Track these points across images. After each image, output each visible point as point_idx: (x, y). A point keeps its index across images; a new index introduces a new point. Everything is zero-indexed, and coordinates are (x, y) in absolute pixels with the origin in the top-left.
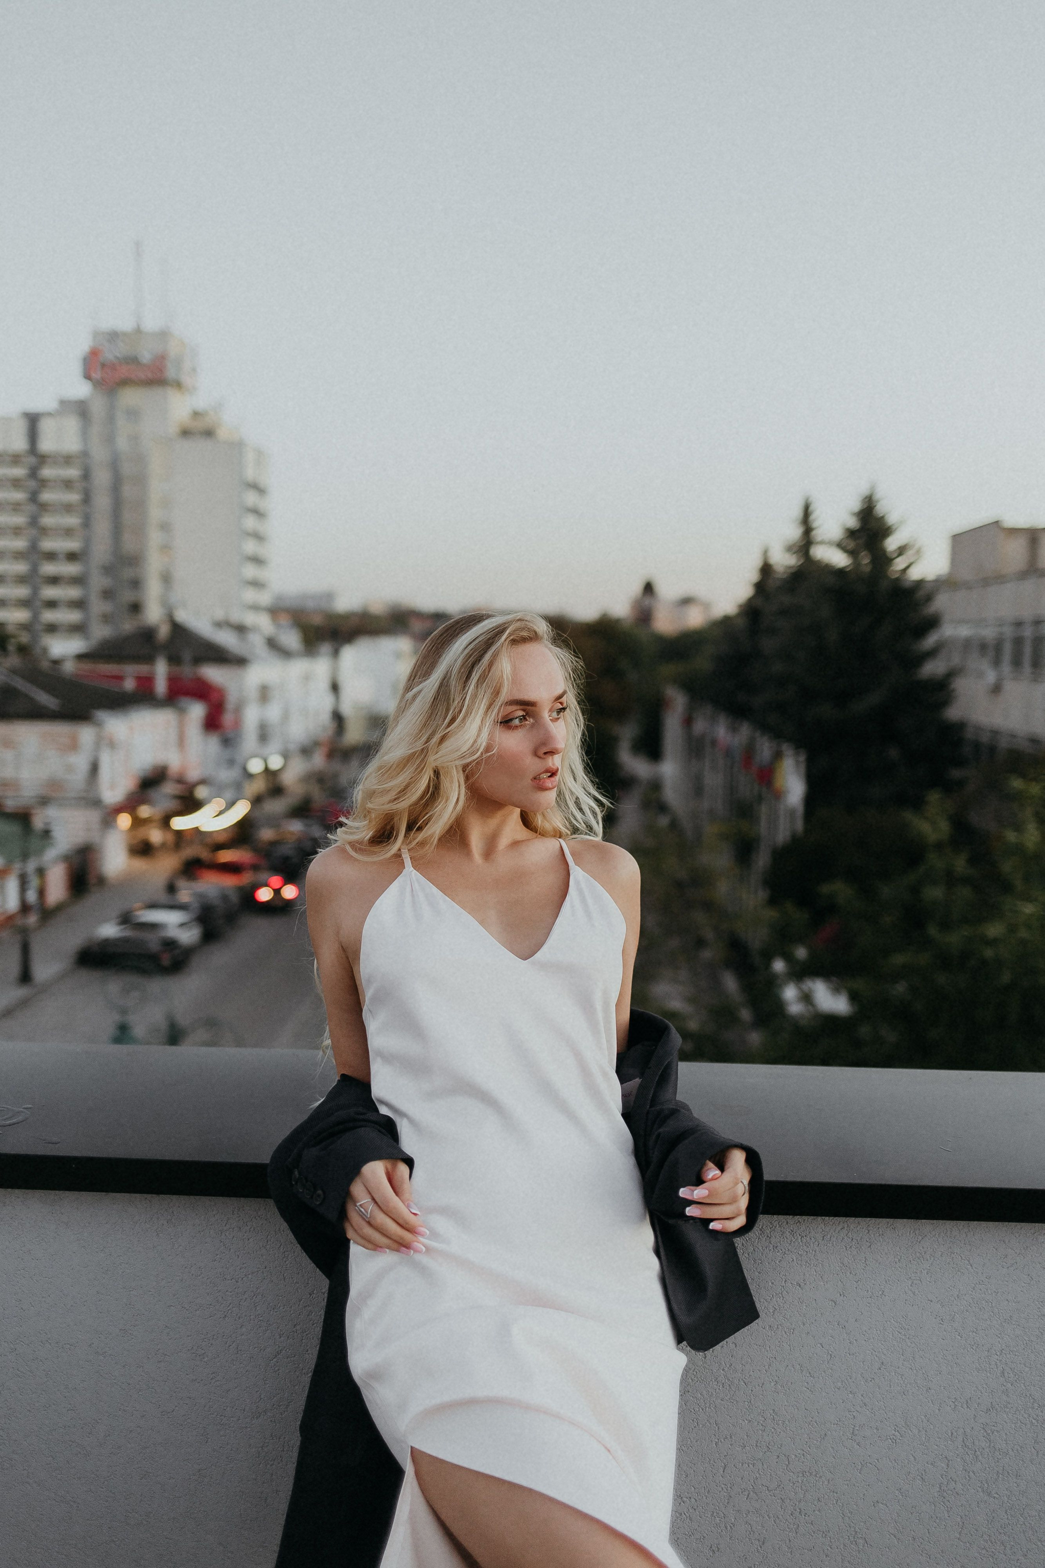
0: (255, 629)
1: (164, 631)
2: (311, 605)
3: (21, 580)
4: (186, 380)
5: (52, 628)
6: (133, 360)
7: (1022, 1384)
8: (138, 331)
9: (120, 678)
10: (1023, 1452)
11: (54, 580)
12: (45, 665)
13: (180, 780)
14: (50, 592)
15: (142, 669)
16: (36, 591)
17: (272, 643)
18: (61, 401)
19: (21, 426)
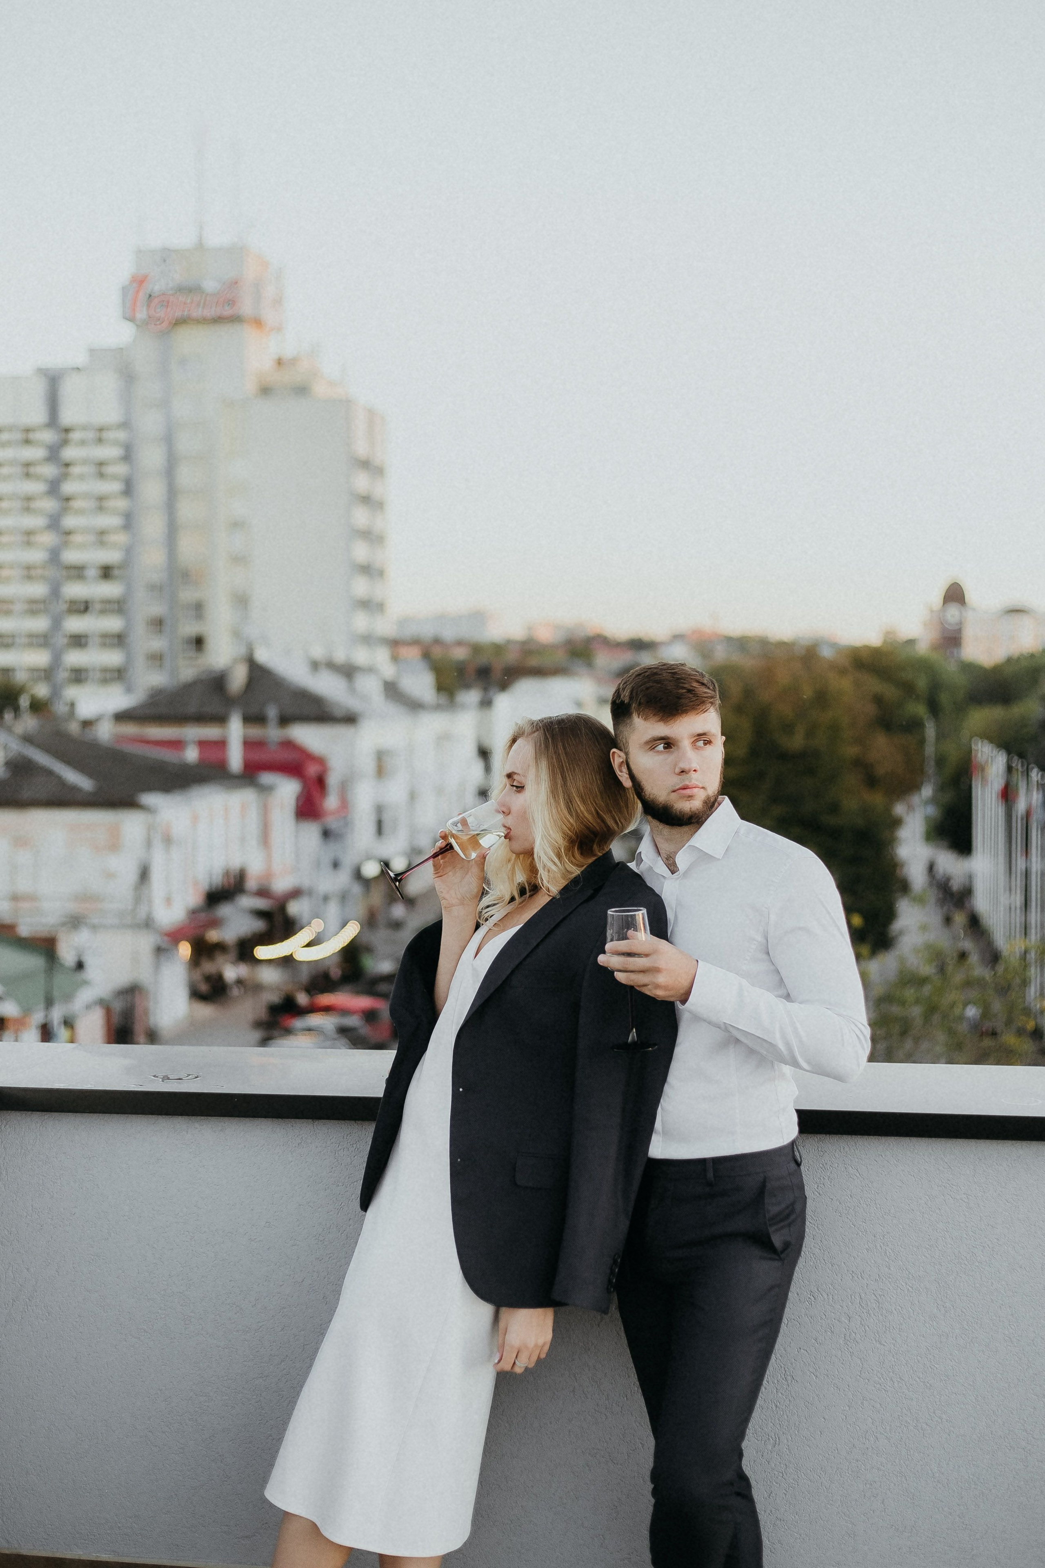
0: (370, 670)
1: (238, 678)
2: (449, 634)
3: (34, 607)
4: (269, 316)
5: (79, 676)
6: (191, 290)
7: (900, 1261)
8: (200, 246)
9: (177, 744)
10: (902, 1311)
11: (83, 607)
12: (74, 728)
13: (263, 892)
14: (75, 624)
15: (210, 732)
16: (57, 623)
17: (392, 690)
18: (92, 351)
19: (38, 389)
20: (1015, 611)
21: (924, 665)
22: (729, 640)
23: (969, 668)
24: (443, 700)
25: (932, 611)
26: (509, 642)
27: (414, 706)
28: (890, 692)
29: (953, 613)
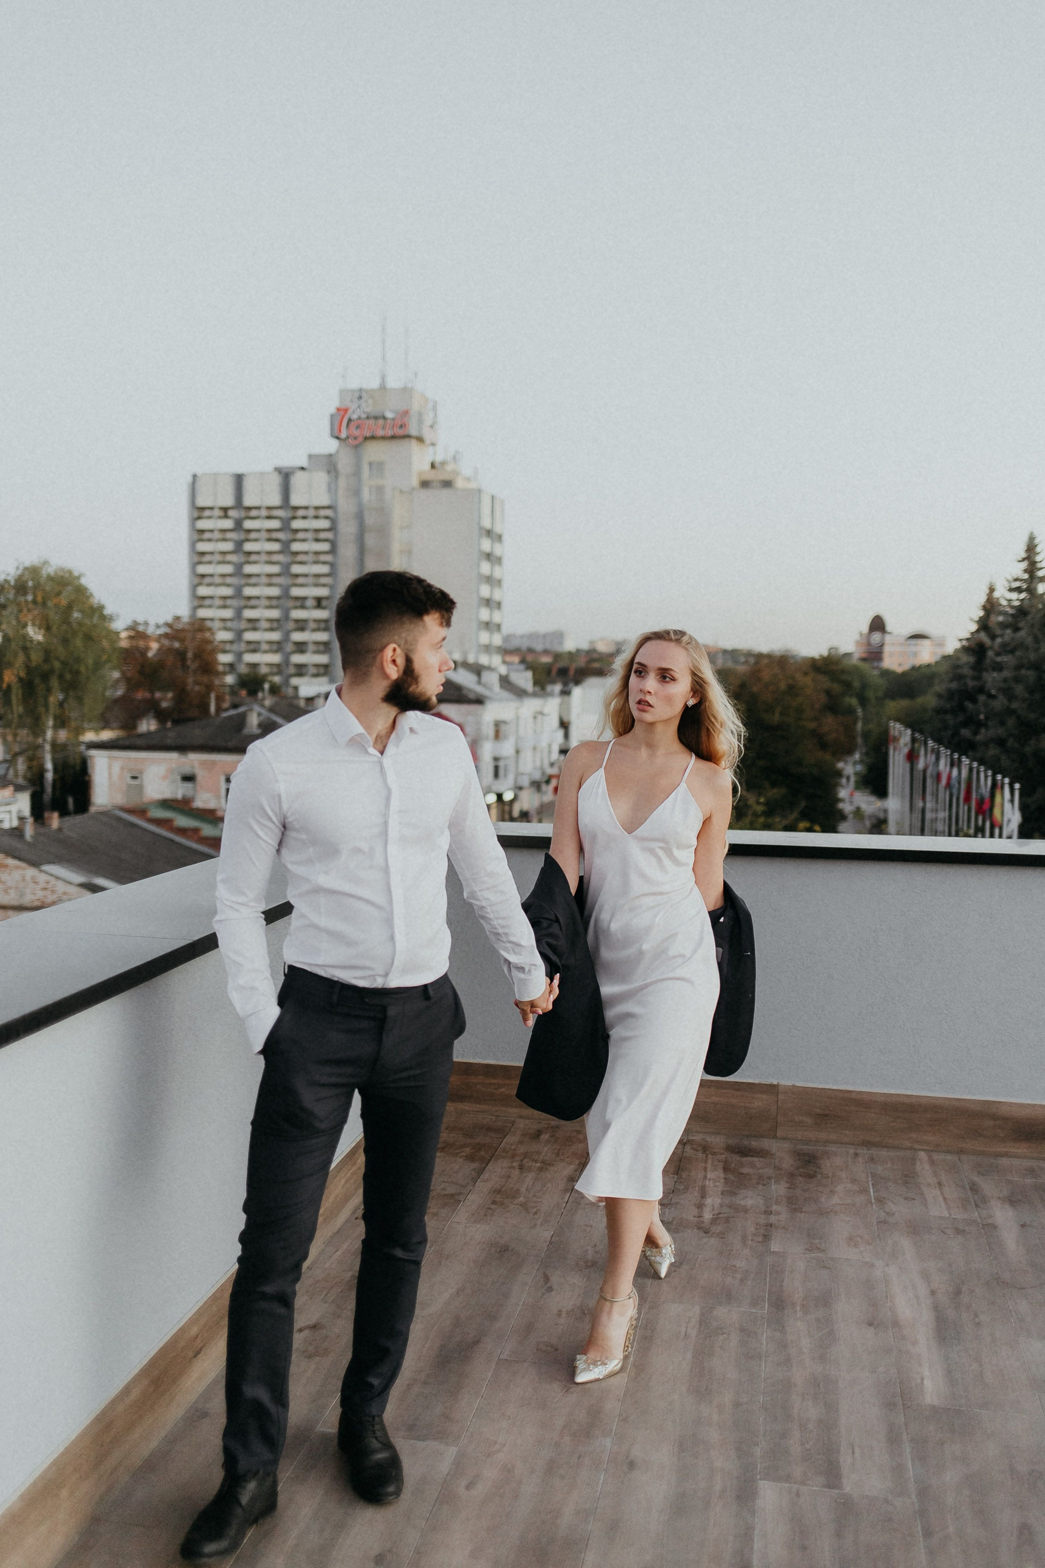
0: (489, 668)
2: (540, 646)
3: (273, 625)
4: (427, 435)
5: (301, 670)
6: (377, 417)
8: (383, 388)
11: (303, 625)
12: (301, 703)
14: (298, 636)
16: (287, 635)
17: (505, 682)
18: (310, 456)
19: (275, 481)
20: (918, 636)
21: (856, 670)
22: (725, 652)
23: (886, 673)
24: (537, 689)
25: (861, 634)
26: (578, 651)
27: (520, 693)
28: (836, 688)
29: (876, 637)
